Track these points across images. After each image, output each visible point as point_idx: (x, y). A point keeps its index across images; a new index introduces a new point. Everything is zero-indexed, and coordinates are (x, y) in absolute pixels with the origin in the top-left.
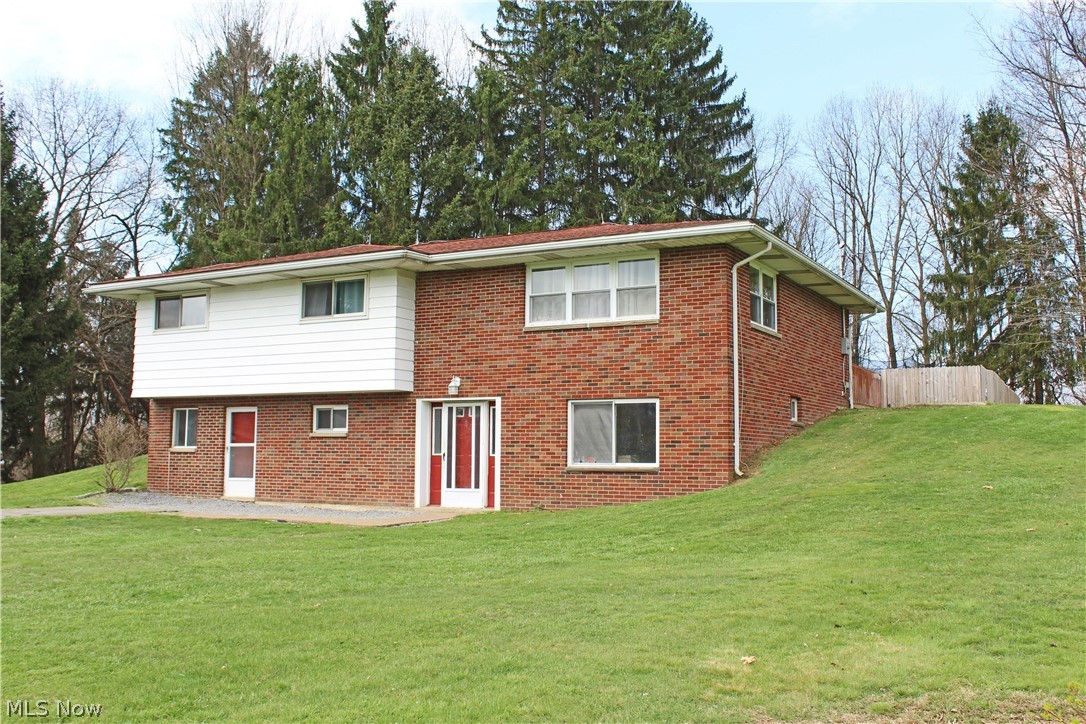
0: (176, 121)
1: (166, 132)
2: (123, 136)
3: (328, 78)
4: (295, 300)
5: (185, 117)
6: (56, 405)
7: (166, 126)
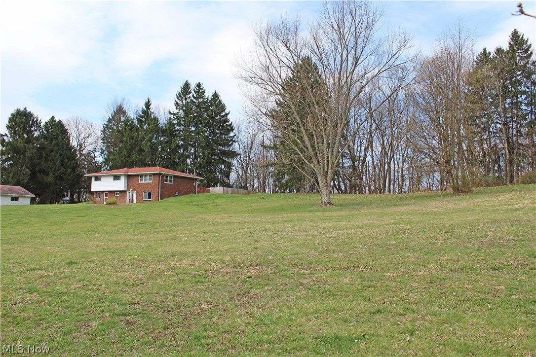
0: (104, 129)
1: (102, 131)
2: (92, 130)
3: (135, 121)
4: (112, 178)
5: (106, 127)
6: (77, 192)
7: (102, 130)
